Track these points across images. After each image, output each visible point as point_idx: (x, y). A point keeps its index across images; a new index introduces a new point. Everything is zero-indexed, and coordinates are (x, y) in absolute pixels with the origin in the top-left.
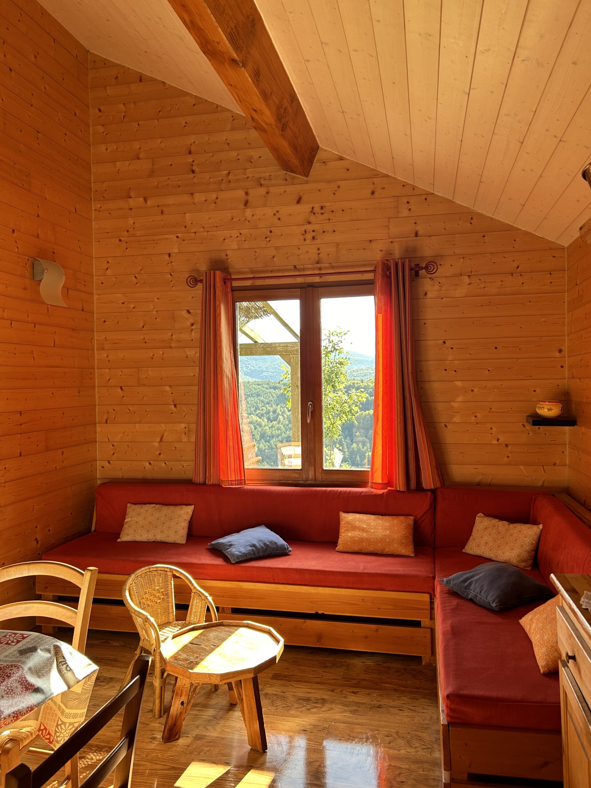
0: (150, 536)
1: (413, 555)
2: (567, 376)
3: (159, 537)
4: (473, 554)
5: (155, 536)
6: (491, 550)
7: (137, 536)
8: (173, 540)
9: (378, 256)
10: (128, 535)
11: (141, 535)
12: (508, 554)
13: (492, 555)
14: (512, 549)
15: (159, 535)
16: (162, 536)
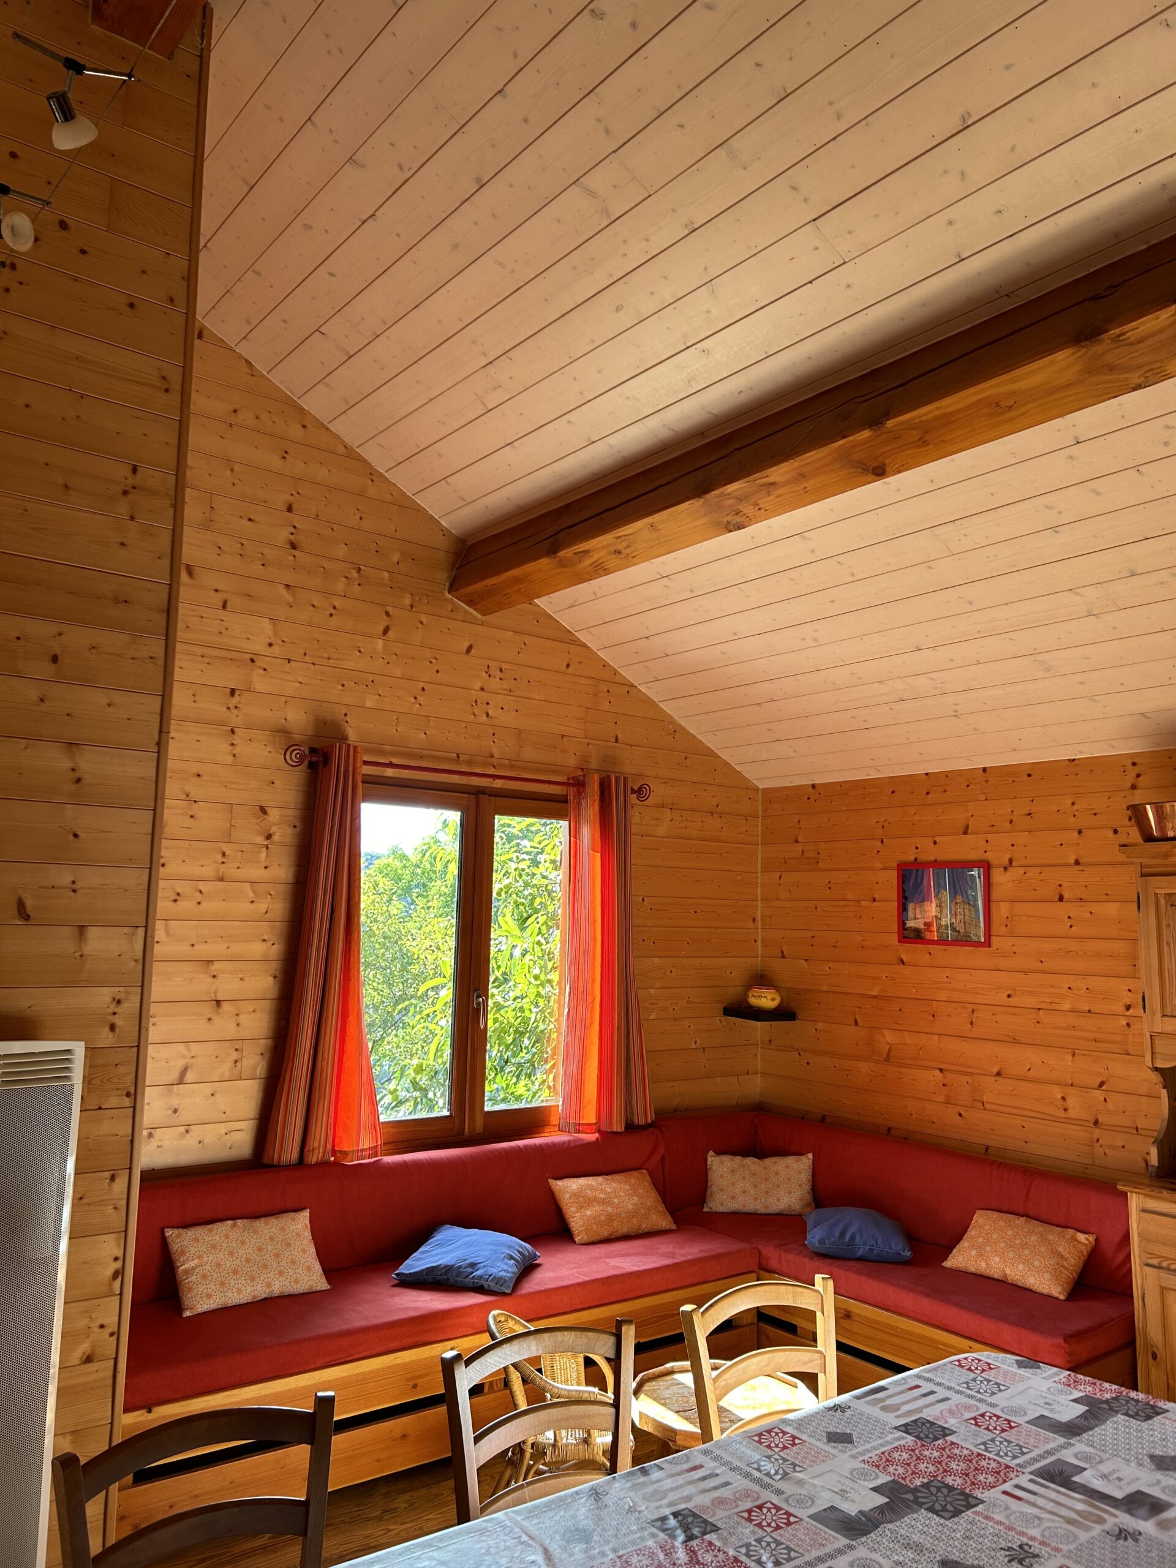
0: (259, 1289)
1: (674, 1227)
2: (760, 953)
3: (277, 1286)
4: (726, 1211)
5: (269, 1285)
6: (756, 1199)
7: (230, 1295)
8: (307, 1287)
9: (572, 761)
10: (209, 1296)
11: (239, 1291)
12: (786, 1199)
13: (759, 1207)
14: (790, 1193)
15: (277, 1282)
16: (284, 1283)
